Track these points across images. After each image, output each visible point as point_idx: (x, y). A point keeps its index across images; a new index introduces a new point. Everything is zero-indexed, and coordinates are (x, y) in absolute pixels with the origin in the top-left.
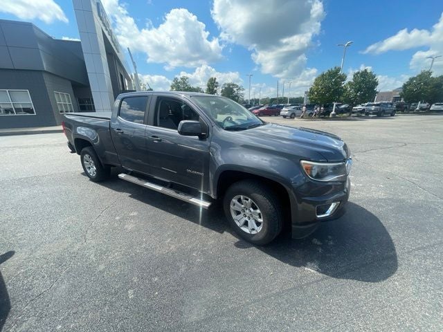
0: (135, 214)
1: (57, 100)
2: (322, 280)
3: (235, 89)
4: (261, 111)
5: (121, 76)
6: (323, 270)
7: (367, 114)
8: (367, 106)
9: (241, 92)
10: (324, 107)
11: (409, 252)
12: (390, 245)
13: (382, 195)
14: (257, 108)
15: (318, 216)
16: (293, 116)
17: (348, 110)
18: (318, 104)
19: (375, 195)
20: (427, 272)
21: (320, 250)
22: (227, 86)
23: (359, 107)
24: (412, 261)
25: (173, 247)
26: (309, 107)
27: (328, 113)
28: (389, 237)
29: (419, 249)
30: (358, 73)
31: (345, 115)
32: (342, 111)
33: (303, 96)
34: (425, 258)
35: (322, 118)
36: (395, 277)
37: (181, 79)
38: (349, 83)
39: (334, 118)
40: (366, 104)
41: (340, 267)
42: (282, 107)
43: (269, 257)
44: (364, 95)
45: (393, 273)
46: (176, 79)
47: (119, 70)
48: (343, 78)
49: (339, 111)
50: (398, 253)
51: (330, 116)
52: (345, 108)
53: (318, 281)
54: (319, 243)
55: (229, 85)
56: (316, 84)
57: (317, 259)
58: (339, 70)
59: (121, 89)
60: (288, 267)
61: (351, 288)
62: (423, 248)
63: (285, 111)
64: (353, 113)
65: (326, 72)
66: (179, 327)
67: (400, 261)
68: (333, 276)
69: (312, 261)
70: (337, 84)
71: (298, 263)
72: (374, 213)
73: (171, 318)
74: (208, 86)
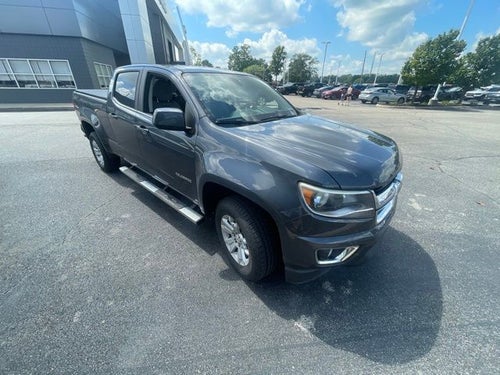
0: (127, 216)
1: (98, 72)
2: (311, 345)
3: (307, 62)
4: (334, 93)
5: (170, 44)
6: (319, 331)
7: (487, 102)
8: (491, 90)
9: (314, 66)
10: (423, 90)
11: (461, 327)
12: (436, 310)
13: (457, 228)
14: (329, 89)
15: (321, 263)
16: (375, 100)
17: (458, 96)
18: (414, 85)
19: (446, 228)
20: (479, 364)
21: (328, 300)
22: (297, 58)
23: (477, 92)
24: (460, 342)
25: (148, 264)
26: (402, 89)
27: (428, 98)
28: (439, 296)
29: (481, 324)
30: (487, 39)
31: (451, 102)
32: (449, 97)
33: (399, 73)
34: (485, 340)
35: (416, 105)
36: (422, 362)
37: (242, 48)
38: (469, 55)
39: (436, 106)
40: (489, 87)
41: (345, 330)
42: (364, 88)
43: (255, 298)
44: (488, 74)
45: (421, 355)
46: (235, 49)
47: (166, 36)
48: (460, 48)
49: (444, 97)
50: (443, 325)
51: (429, 103)
52: (455, 92)
53: (305, 345)
54: (331, 289)
55: (300, 56)
56: (417, 57)
57: (318, 313)
58: (455, 35)
59: (169, 60)
60: (273, 316)
61: (347, 365)
62: (488, 325)
63: (365, 94)
64: (466, 99)
65: (435, 37)
66: (108, 371)
67: (440, 338)
68: (328, 343)
69: (309, 313)
70: (448, 56)
71: (289, 314)
72: (432, 255)
73: (104, 358)
74: (274, 57)
